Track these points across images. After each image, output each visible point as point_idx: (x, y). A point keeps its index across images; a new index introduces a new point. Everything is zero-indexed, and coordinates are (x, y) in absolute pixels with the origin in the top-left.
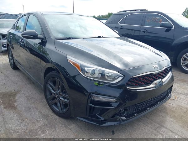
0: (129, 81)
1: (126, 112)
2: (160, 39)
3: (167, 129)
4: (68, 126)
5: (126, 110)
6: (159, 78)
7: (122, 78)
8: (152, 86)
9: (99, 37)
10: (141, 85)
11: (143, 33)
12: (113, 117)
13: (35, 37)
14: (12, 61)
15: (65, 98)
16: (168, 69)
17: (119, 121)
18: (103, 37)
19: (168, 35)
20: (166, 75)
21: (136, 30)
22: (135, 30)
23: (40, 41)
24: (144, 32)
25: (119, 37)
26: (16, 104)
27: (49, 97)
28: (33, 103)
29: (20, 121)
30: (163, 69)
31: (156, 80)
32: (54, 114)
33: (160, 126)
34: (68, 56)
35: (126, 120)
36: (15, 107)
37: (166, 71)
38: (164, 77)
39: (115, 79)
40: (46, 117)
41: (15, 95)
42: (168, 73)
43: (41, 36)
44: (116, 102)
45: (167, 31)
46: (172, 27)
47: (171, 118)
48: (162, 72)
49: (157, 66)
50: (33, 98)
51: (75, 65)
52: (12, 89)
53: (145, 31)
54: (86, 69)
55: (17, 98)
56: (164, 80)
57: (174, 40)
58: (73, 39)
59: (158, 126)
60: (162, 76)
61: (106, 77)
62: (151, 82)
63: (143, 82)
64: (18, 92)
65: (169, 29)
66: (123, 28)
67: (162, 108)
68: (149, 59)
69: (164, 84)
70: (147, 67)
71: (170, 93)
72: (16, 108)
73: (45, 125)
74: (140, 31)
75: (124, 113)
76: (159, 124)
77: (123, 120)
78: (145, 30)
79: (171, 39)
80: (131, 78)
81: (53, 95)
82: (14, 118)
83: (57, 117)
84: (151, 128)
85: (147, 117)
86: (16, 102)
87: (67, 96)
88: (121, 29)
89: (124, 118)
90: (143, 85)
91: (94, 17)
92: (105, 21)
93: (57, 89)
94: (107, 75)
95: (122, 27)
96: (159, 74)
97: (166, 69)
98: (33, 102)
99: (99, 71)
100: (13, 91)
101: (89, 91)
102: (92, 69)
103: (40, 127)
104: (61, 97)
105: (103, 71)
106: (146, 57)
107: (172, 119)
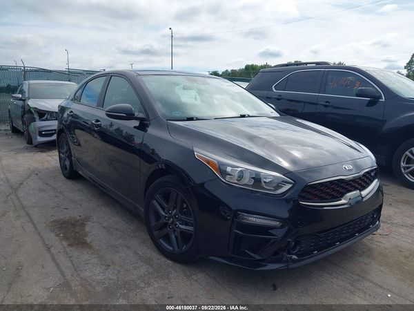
0: (303, 190)
1: (298, 247)
2: (357, 121)
3: (373, 283)
4: (191, 275)
5: (297, 243)
6: (356, 189)
7: (290, 186)
8: (343, 201)
9: (243, 116)
10: (323, 199)
11: (324, 107)
12: (276, 254)
13: (129, 116)
14: (67, 163)
15: (186, 224)
16: (372, 174)
17: (287, 261)
18: (249, 116)
19: (373, 112)
20: (368, 185)
21: (309, 103)
22: (304, 102)
23: (137, 123)
24: (326, 106)
25: (278, 115)
26: (88, 240)
27: (153, 223)
28: (120, 238)
29: (104, 267)
30: (362, 173)
31: (350, 191)
32: (162, 257)
33: (360, 279)
34: (195, 149)
35: (298, 261)
36: (88, 244)
37: (367, 178)
38: (364, 188)
39: (278, 187)
40: (148, 261)
41: (83, 225)
42: (372, 182)
43: (141, 115)
44: (282, 227)
45: (370, 104)
46: (380, 97)
47: (381, 266)
48: (360, 178)
49: (351, 167)
50: (117, 229)
51: (208, 163)
52: (75, 213)
53: (327, 104)
54: (229, 169)
55: (87, 229)
56: (364, 193)
57: (386, 121)
58: (197, 119)
59: (356, 277)
60: (360, 184)
61: (264, 184)
62: (342, 195)
63: (328, 194)
64: (87, 219)
65: (374, 100)
66: (283, 99)
67: (364, 250)
68: (334, 154)
69: (364, 200)
70: (331, 168)
71: (379, 219)
72: (90, 246)
73: (149, 273)
74: (318, 104)
75: (294, 248)
76: (358, 275)
77: (294, 261)
78: (327, 102)
79: (378, 120)
80: (307, 186)
81: (163, 221)
82: (92, 261)
83: (169, 262)
84: (343, 281)
85: (335, 264)
86: (88, 236)
87: (191, 220)
88: (278, 99)
89: (294, 257)
90: (326, 199)
91: (215, 74)
92: (245, 85)
93: (172, 208)
94: (265, 182)
95: (280, 97)
96: (354, 180)
97: (367, 172)
98: (119, 236)
99: (251, 174)
100: (78, 218)
101: (234, 208)
102: (240, 169)
103: (141, 276)
104: (177, 223)
105: (258, 174)
106: (327, 151)
107: (382, 268)
